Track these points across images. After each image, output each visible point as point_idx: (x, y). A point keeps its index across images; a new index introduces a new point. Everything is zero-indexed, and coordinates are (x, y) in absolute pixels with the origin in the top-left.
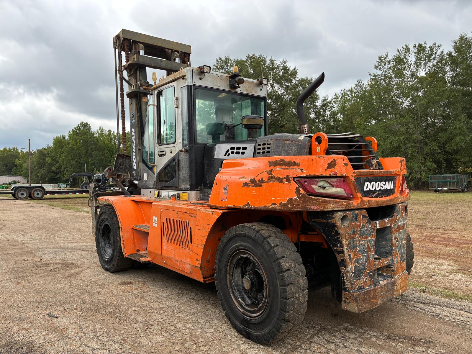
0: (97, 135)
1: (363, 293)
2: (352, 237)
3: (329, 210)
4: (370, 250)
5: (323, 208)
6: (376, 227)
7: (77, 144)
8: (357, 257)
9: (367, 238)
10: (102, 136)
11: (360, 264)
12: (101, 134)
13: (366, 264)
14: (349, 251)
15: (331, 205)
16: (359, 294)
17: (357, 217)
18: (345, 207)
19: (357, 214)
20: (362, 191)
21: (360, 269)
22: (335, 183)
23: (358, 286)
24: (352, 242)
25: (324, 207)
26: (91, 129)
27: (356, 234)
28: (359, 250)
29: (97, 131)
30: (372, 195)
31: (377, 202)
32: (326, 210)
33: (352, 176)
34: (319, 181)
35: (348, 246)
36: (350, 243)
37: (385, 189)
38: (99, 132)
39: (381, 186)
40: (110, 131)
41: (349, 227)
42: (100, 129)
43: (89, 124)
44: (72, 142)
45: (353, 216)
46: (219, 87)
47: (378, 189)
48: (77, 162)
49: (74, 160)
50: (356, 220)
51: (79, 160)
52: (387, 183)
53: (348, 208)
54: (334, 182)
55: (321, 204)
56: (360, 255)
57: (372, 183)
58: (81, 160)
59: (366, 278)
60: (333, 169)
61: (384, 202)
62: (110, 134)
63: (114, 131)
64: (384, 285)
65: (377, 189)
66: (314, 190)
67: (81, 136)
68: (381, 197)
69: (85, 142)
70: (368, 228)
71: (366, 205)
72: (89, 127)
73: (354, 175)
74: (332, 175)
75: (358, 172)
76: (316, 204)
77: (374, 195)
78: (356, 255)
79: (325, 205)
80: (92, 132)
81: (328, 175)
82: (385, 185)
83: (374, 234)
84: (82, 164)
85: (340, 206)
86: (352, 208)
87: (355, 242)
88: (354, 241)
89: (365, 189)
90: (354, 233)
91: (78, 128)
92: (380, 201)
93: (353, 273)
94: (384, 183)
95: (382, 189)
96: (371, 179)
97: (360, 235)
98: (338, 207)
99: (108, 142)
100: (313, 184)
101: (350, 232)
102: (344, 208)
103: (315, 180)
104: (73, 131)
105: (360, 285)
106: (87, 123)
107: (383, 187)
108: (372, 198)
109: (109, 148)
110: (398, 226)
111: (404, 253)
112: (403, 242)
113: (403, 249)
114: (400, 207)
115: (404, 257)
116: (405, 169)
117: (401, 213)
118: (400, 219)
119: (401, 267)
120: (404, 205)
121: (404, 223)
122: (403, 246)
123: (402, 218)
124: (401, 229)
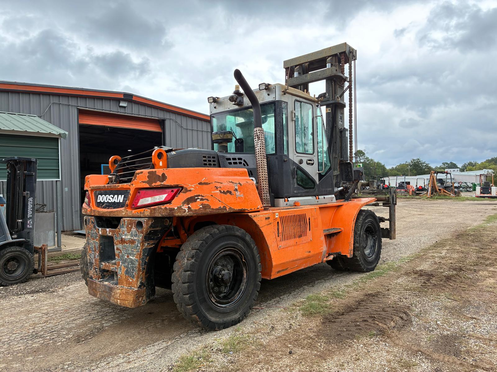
1: (90, 281)
4: (96, 250)
6: (99, 232)
8: (90, 252)
9: (94, 240)
11: (91, 258)
13: (94, 260)
20: (96, 201)
21: (91, 263)
24: (88, 240)
27: (89, 234)
28: (91, 248)
30: (102, 206)
31: (99, 212)
37: (113, 201)
39: (109, 199)
41: (87, 228)
45: (88, 220)
46: (229, 108)
47: (107, 201)
50: (89, 223)
52: (116, 196)
57: (103, 196)
59: (94, 271)
61: (104, 213)
65: (105, 201)
68: (107, 209)
70: (95, 232)
77: (103, 206)
78: (89, 250)
82: (113, 198)
83: (97, 238)
89: (98, 201)
92: (101, 212)
94: (112, 196)
95: (109, 201)
96: (102, 193)
97: (91, 236)
105: (91, 274)
107: (110, 200)
108: (101, 208)
110: (121, 238)
111: (133, 270)
112: (130, 257)
113: (130, 265)
114: (124, 221)
115: (131, 272)
116: (143, 182)
117: (126, 228)
118: (126, 233)
119: (127, 281)
120: (134, 220)
121: (132, 238)
122: (132, 262)
123: (128, 233)
124: (127, 244)
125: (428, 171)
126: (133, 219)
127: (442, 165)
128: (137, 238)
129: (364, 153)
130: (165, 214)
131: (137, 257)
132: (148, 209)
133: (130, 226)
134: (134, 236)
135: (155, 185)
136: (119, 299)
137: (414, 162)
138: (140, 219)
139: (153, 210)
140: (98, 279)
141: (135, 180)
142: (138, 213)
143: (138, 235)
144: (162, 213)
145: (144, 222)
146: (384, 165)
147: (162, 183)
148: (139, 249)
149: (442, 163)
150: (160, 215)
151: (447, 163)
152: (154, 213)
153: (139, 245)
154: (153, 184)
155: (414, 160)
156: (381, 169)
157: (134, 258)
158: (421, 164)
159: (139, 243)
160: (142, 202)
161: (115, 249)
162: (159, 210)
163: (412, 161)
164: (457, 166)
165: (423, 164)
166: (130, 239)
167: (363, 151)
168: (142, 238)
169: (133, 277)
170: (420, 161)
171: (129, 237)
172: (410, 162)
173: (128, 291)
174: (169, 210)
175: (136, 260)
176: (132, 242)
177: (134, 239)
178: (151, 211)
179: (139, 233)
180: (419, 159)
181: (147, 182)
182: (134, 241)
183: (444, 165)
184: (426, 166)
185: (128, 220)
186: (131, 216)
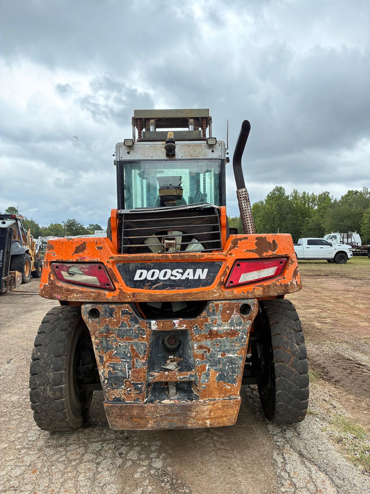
0: (291, 198)
1: (120, 407)
2: (105, 336)
3: (73, 300)
4: (137, 356)
5: (65, 298)
6: (150, 327)
7: (272, 208)
8: (114, 361)
9: (131, 340)
10: (296, 199)
11: (119, 370)
12: (295, 197)
13: (128, 372)
14: (100, 352)
15: (75, 295)
16: (111, 406)
17: (112, 312)
18: (93, 299)
19: (113, 309)
20: (130, 280)
21: (117, 377)
22: (87, 270)
23: (114, 397)
24: (104, 342)
25: (67, 296)
26: (285, 193)
27: (112, 333)
28: (116, 353)
29: (292, 194)
30: (150, 286)
31: (151, 295)
32: (69, 300)
33: (108, 262)
34: (70, 267)
35: (98, 346)
36: (102, 342)
37: (184, 278)
38: (293, 195)
39: (172, 275)
40: (304, 193)
41: (99, 323)
42: (294, 192)
43: (283, 188)
44: (268, 206)
45: (106, 310)
46: (152, 157)
47: (166, 279)
48: (271, 226)
49: (268, 224)
50: (111, 315)
51: (272, 225)
52: (189, 270)
53: (98, 301)
54: (85, 269)
55: (64, 293)
56: (117, 359)
57: (151, 271)
58: (275, 225)
59: (129, 389)
60: (80, 254)
62: (304, 197)
63: (308, 193)
64: (165, 405)
65: (162, 279)
66: (63, 277)
67: (276, 201)
68: (168, 290)
69: (280, 206)
70: (133, 328)
71: (127, 298)
72: (283, 191)
73: (111, 260)
74: (79, 261)
75: (119, 257)
76: (60, 292)
77: (155, 286)
78: (111, 357)
79: (68, 294)
80: (286, 195)
81: (74, 260)
82: (182, 273)
83: (145, 336)
84: (275, 228)
85: (87, 297)
86: (105, 301)
87: (109, 343)
88: (107, 341)
89: (137, 278)
90: (108, 331)
91: (273, 193)
93: (106, 379)
94: (180, 270)
97: (118, 335)
98: (83, 299)
99: (301, 205)
100: (63, 270)
101: (102, 330)
102: (91, 300)
103: (65, 266)
104: (268, 196)
105: (118, 395)
106: (281, 187)
107: (176, 277)
109: (302, 211)
110: (210, 331)
111: (234, 372)
112: (228, 355)
113: (228, 366)
114: (217, 305)
115: (230, 376)
116: (250, 251)
117: (221, 314)
118: (219, 322)
119: (221, 389)
120: (236, 303)
121: (233, 328)
122: (231, 361)
123: (225, 321)
124: (221, 337)
125: (82, 232)
126: (233, 302)
127: (89, 226)
128: (241, 328)
129: (17, 210)
130: (281, 292)
131: (241, 353)
132: (259, 286)
133: (228, 312)
134: (235, 325)
135: (266, 256)
136: (207, 419)
137: (70, 223)
138: (245, 302)
139: (267, 287)
140: (143, 400)
141: (236, 248)
142: (243, 293)
143: (243, 323)
144: (278, 291)
145: (254, 304)
146: (38, 224)
147: (274, 253)
148: (245, 341)
149: (89, 224)
150: (276, 294)
151: (93, 225)
152: (269, 291)
153: (245, 336)
154: (265, 255)
155: (70, 221)
156: (35, 228)
157: (236, 355)
158: (76, 225)
159: (244, 333)
160: (245, 277)
161: (195, 348)
162: (274, 287)
163: (68, 222)
164: (101, 228)
165: (79, 225)
166: (229, 330)
167: (16, 209)
168: (250, 326)
169: (234, 381)
170: (75, 222)
171: (226, 328)
172: (67, 222)
173: (227, 403)
174: (285, 287)
175: (240, 358)
176: (233, 333)
177: (237, 329)
178: (264, 289)
179: (244, 321)
180: (74, 220)
181: (256, 251)
182: (236, 331)
183: (91, 227)
184: (81, 227)
185: (225, 304)
186: (232, 298)
